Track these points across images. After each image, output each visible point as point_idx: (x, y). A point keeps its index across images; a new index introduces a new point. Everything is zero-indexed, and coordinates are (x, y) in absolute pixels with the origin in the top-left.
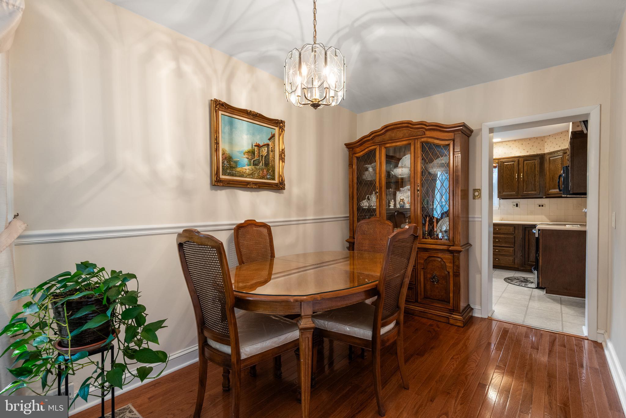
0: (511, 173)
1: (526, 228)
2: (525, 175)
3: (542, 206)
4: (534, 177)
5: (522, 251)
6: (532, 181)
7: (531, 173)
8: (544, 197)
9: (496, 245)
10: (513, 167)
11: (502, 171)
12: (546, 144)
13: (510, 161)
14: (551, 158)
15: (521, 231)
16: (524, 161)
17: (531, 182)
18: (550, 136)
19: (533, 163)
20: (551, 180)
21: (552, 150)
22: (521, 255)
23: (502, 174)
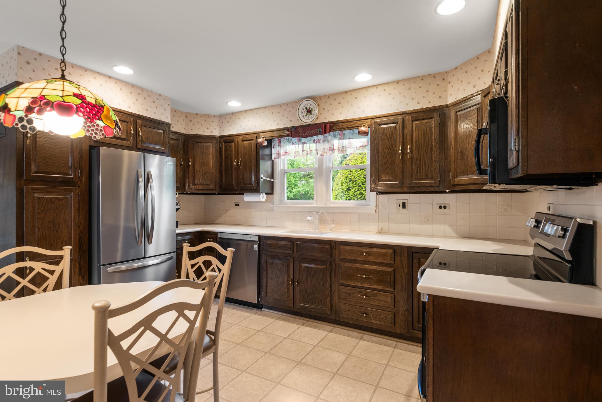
0: (392, 144)
1: (414, 253)
2: (414, 148)
3: (445, 207)
4: (429, 151)
5: (407, 301)
6: (426, 160)
7: (424, 144)
8: (447, 191)
9: (362, 285)
10: (394, 133)
11: (376, 141)
12: (450, 86)
13: (389, 122)
14: (458, 114)
15: (405, 259)
16: (413, 121)
17: (425, 162)
18: (456, 68)
19: (428, 124)
20: (459, 157)
21: (460, 96)
22: (406, 307)
23: (377, 146)
